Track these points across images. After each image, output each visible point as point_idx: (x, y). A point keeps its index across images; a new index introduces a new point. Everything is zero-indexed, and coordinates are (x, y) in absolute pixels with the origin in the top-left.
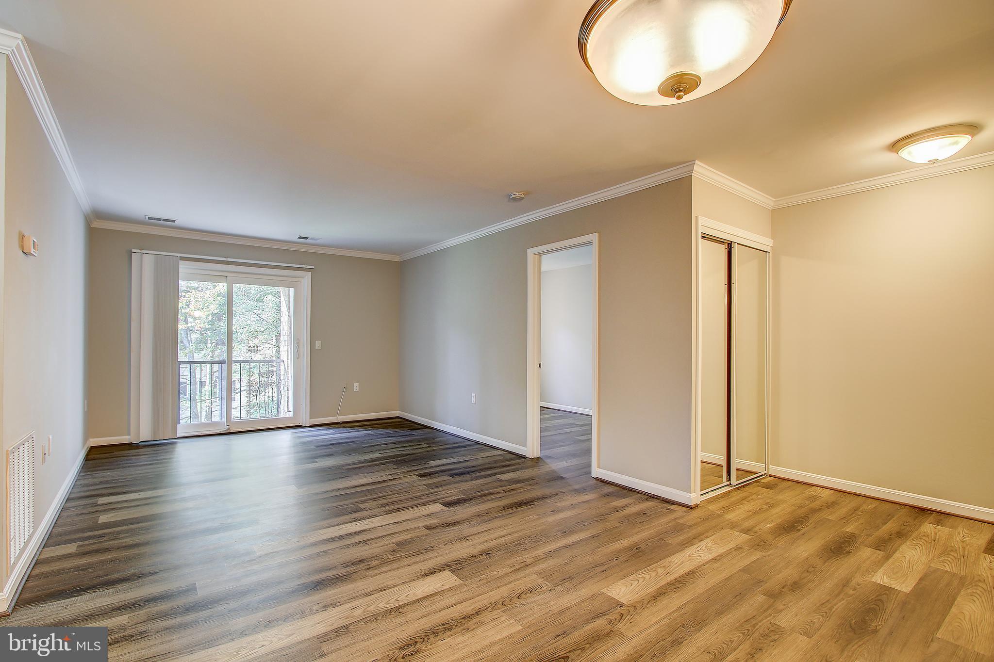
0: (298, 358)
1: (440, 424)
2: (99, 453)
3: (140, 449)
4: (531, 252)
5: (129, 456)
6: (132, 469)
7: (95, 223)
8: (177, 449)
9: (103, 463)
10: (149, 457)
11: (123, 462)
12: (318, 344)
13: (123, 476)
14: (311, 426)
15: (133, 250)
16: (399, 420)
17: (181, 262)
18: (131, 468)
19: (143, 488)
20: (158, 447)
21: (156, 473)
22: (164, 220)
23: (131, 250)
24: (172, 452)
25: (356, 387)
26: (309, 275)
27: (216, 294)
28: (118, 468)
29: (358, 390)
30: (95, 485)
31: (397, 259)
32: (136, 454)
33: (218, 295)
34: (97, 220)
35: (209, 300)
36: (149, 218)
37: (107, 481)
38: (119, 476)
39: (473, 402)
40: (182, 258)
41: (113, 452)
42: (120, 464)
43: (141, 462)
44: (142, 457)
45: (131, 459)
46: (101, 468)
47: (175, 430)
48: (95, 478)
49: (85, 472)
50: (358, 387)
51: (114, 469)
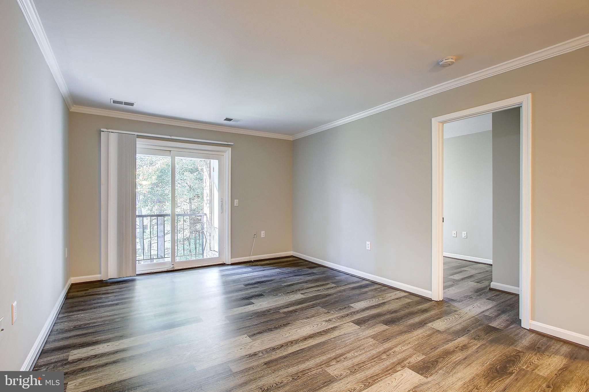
0: (222, 213)
1: (332, 264)
2: (77, 290)
3: (108, 286)
4: (435, 121)
5: (99, 294)
6: (102, 310)
7: (73, 108)
8: (136, 287)
9: (79, 302)
10: (116, 296)
11: (95, 302)
12: (236, 202)
13: (94, 319)
14: (232, 264)
15: (102, 130)
16: (294, 258)
17: (137, 139)
18: (100, 309)
19: (111, 336)
20: (122, 284)
21: (121, 316)
22: (126, 104)
23: (100, 130)
24: (133, 290)
25: (263, 234)
26: (230, 149)
27: (156, 169)
28: (91, 309)
29: (264, 236)
30: (69, 331)
31: (291, 138)
32: (106, 292)
33: (157, 170)
34: (74, 106)
35: (151, 173)
36: (115, 102)
37: (80, 325)
38: (91, 319)
39: (367, 248)
40: (139, 136)
41: (88, 290)
42: (92, 304)
43: (109, 301)
44: (110, 295)
45: (101, 298)
46: (76, 309)
47: (134, 268)
48: (71, 321)
49: (63, 313)
50: (264, 234)
51: (87, 310)
